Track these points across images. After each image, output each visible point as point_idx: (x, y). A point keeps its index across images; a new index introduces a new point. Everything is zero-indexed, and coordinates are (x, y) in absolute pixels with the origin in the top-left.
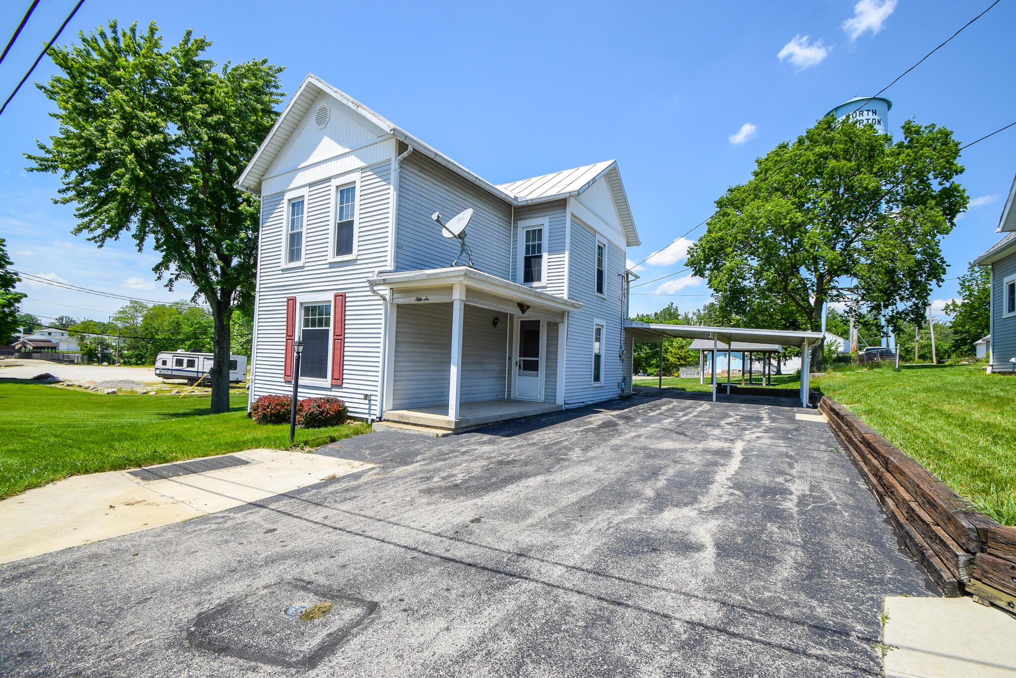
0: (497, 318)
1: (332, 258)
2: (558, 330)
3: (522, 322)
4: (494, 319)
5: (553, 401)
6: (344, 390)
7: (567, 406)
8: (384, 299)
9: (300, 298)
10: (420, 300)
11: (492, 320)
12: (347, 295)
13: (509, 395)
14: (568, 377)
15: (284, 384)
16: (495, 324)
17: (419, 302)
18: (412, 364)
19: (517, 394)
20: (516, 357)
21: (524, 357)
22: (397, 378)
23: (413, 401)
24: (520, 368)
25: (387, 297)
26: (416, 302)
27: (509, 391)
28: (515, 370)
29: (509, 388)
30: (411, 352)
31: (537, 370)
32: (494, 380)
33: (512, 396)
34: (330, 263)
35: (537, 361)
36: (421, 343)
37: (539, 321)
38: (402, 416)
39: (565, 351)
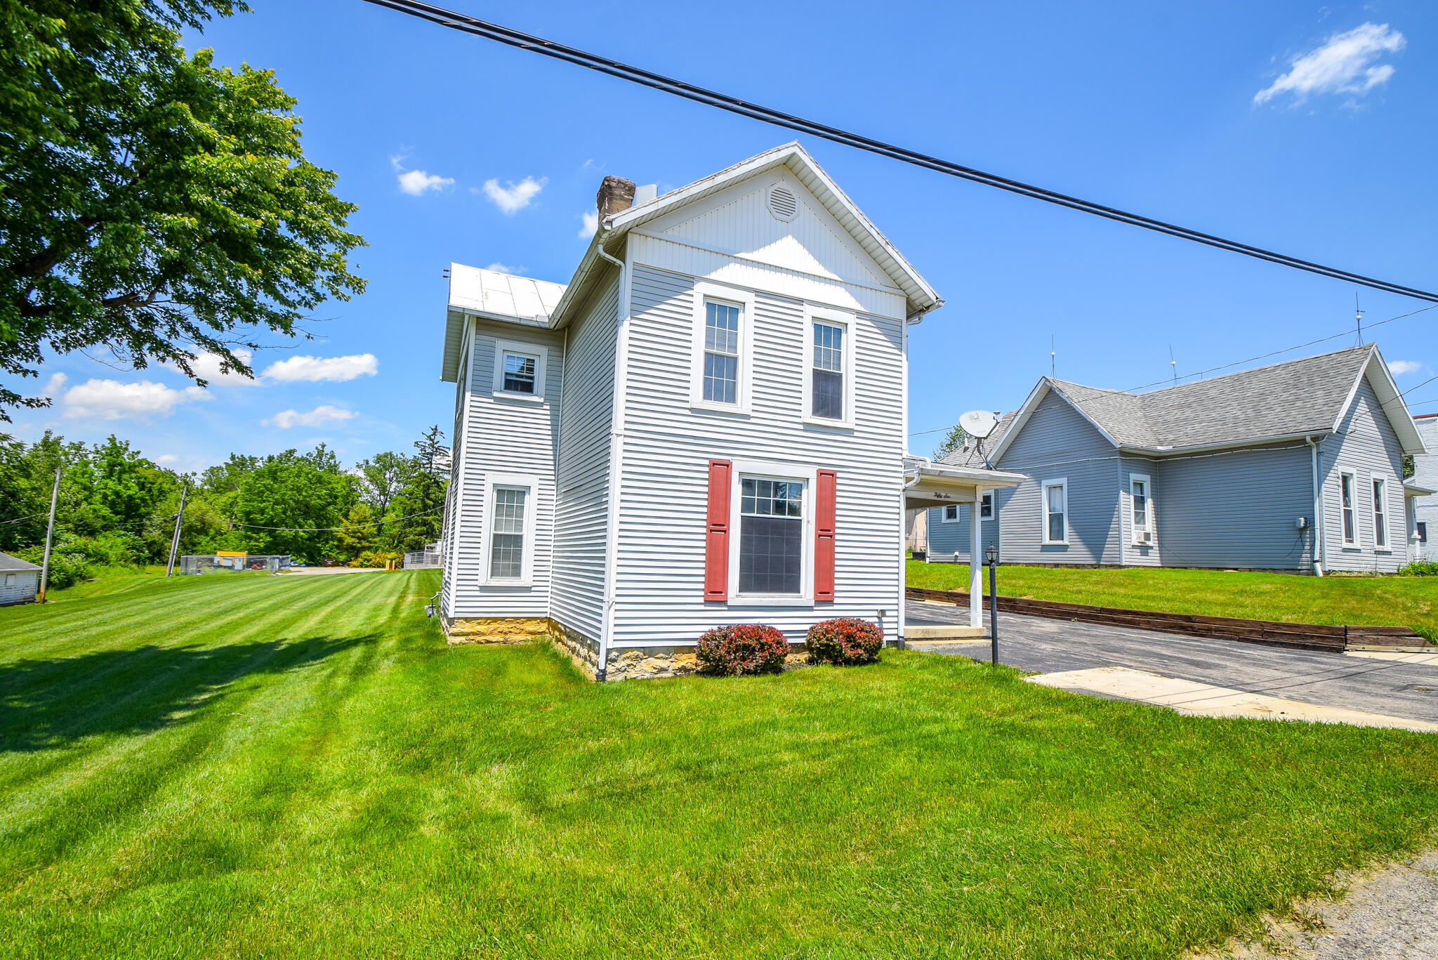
1: (807, 415)
6: (836, 607)
9: (740, 466)
10: (939, 496)
12: (838, 475)
15: (702, 607)
17: (939, 499)
26: (936, 498)
34: (804, 424)
38: (927, 632)
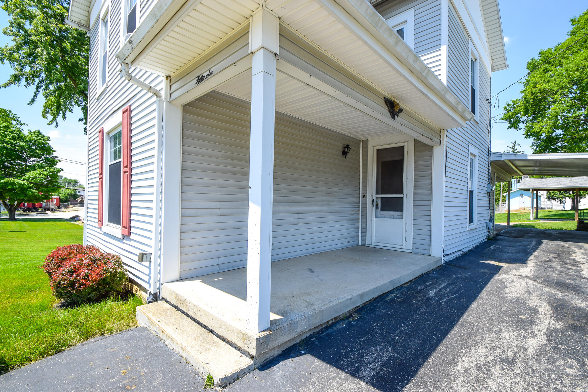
0: (348, 146)
2: (432, 156)
3: (378, 151)
4: (344, 148)
5: (427, 252)
6: (131, 243)
7: (447, 259)
8: (157, 94)
9: (106, 127)
10: (201, 79)
11: (341, 149)
12: (132, 108)
13: (364, 240)
14: (448, 219)
16: (344, 153)
17: (201, 86)
18: (217, 204)
19: (373, 241)
20: (372, 195)
21: (382, 194)
22: (185, 227)
23: (222, 260)
24: (377, 208)
25: (163, 93)
27: (364, 236)
28: (371, 210)
29: (364, 232)
30: (214, 186)
31: (401, 210)
32: (345, 223)
33: (368, 242)
35: (402, 199)
36: (232, 173)
37: (403, 148)
39: (444, 184)
